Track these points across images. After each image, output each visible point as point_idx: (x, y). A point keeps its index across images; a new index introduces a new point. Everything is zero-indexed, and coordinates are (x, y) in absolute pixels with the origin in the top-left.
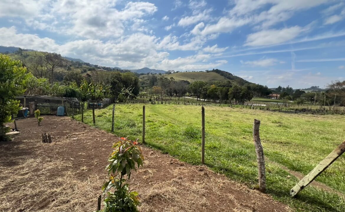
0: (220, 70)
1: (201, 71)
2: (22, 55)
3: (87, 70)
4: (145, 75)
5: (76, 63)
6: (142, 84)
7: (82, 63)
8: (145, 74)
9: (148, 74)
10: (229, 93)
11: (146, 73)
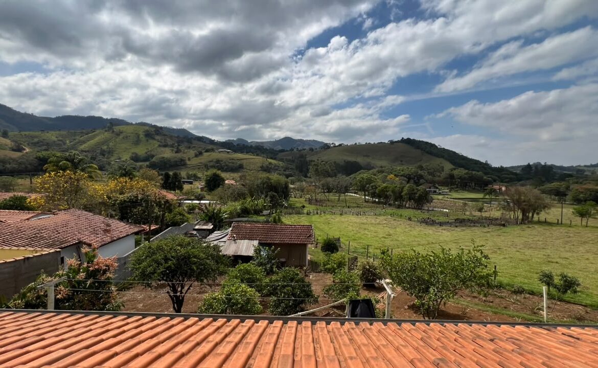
0: (414, 140)
1: (381, 143)
2: (113, 132)
3: (203, 151)
4: (287, 153)
5: (184, 138)
6: (285, 171)
7: (192, 138)
8: (287, 151)
9: (292, 150)
10: (402, 194)
11: (288, 149)
